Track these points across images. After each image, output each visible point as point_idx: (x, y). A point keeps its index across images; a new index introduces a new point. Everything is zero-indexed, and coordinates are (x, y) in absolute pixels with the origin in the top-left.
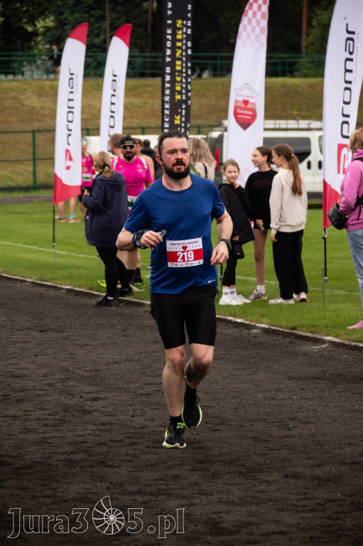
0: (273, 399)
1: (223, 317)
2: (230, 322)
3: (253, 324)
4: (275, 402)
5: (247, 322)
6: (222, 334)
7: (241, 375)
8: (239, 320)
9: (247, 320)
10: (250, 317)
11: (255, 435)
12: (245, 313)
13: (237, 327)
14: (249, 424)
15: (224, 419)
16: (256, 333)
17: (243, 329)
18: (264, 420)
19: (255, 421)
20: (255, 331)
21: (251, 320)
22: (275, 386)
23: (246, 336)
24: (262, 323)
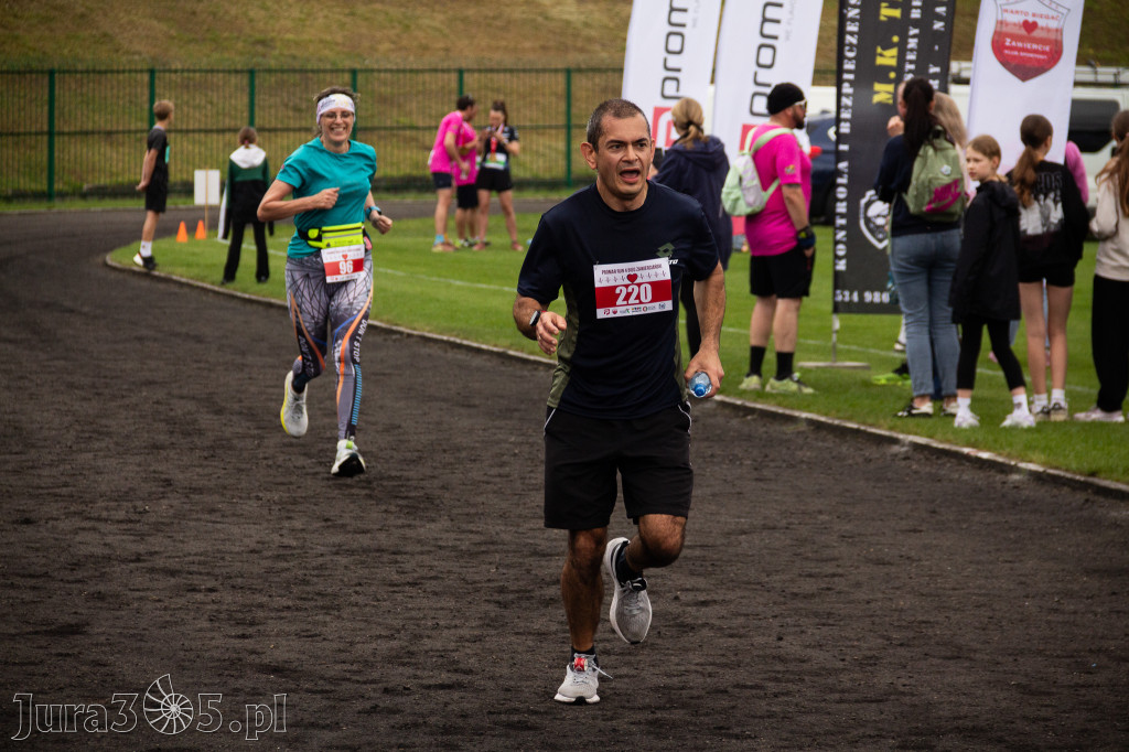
0: (1056, 611)
1: (954, 448)
2: (967, 457)
3: (1013, 463)
4: (1060, 618)
5: (1000, 459)
6: (951, 481)
7: (991, 563)
8: (985, 455)
9: (1000, 455)
10: (1008, 450)
11: (1024, 681)
12: (995, 441)
13: (980, 468)
14: (1011, 659)
15: (960, 648)
16: (1019, 481)
17: (992, 473)
18: (1040, 652)
19: (1022, 652)
20: (1015, 477)
21: (1009, 456)
22: (1059, 585)
23: (999, 486)
24: (1030, 461)
